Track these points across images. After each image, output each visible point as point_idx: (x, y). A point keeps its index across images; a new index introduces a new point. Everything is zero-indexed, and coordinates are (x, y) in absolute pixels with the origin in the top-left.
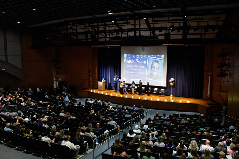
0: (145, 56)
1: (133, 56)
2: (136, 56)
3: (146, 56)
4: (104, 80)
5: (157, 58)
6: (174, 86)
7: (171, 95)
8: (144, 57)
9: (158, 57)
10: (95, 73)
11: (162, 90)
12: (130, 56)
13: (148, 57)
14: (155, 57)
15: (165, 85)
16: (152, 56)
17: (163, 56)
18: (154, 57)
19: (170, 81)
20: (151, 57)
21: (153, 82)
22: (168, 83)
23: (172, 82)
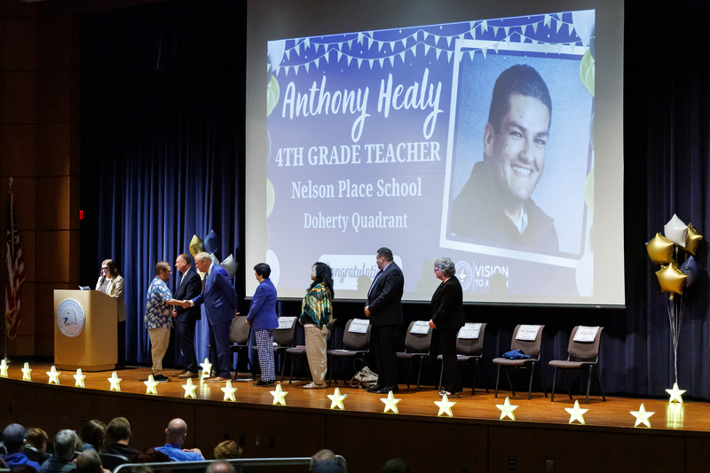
0: (430, 40)
1: (333, 55)
2: (358, 50)
3: (443, 44)
4: (114, 275)
5: (535, 46)
6: (690, 292)
7: (676, 393)
8: (421, 49)
9: (544, 35)
10: (56, 230)
11: (586, 334)
12: (310, 54)
13: (461, 42)
14: (515, 39)
15: (614, 294)
16: (488, 36)
17: (584, 21)
18: (506, 45)
19: (658, 244)
20: (485, 45)
21: (505, 271)
22: (639, 267)
23: (677, 255)
